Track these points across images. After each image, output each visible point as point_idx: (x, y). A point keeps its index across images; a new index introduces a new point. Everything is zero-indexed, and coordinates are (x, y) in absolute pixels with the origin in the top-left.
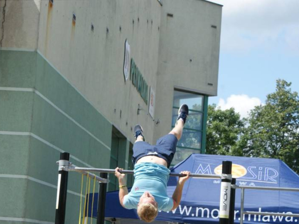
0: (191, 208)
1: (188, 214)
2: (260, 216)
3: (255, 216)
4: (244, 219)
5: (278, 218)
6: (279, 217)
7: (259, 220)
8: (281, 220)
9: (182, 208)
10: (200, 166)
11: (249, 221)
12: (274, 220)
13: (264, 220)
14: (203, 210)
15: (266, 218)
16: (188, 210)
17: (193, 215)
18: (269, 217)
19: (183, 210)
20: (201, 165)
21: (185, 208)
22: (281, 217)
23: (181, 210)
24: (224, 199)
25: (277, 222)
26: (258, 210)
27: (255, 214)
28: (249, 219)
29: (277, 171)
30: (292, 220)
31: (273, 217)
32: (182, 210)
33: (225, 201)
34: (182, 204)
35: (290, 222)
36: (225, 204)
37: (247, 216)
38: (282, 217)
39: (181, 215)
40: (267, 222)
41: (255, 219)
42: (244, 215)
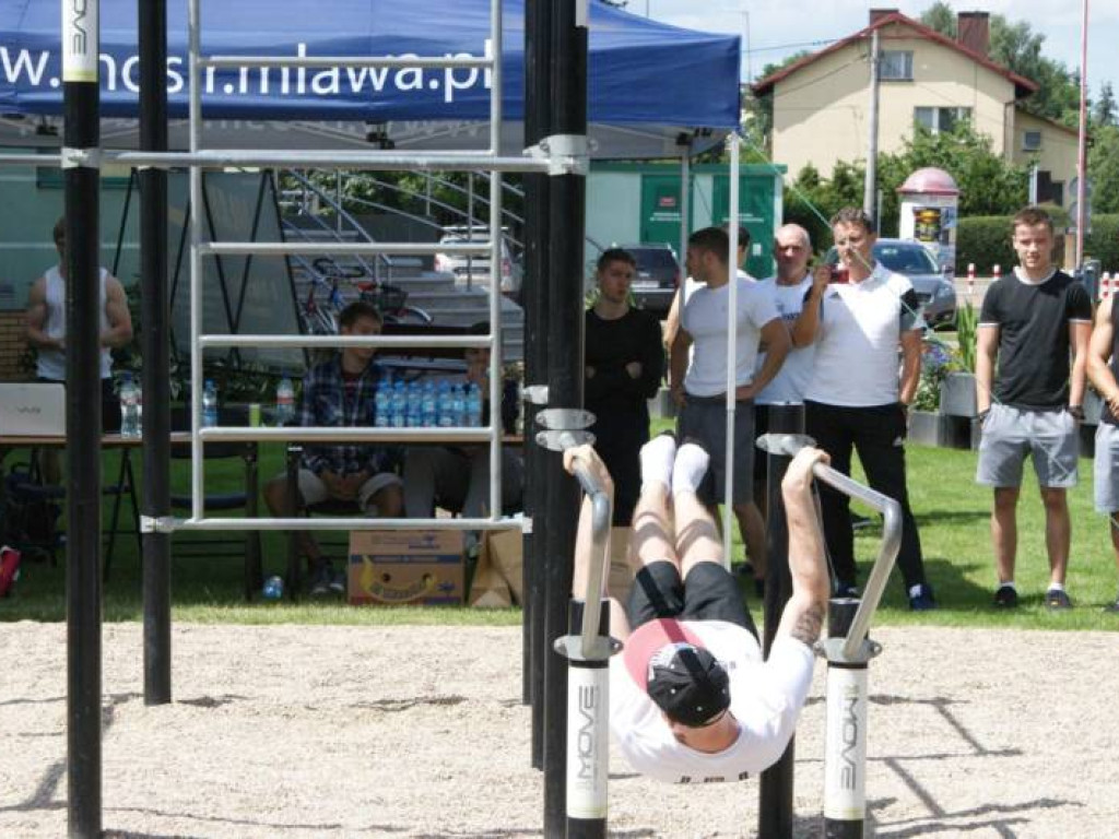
0: (45, 57)
1: (35, 80)
2: (301, 73)
3: (285, 72)
4: (243, 88)
5: (368, 79)
6: (373, 72)
7: (301, 88)
8: (378, 85)
9: (14, 58)
11: (264, 95)
12: (356, 87)
13: (316, 88)
15: (326, 82)
16: (35, 64)
17: (55, 82)
18: (335, 73)
19: (18, 67)
21: (24, 56)
22: (378, 73)
23: (7, 67)
24: (78, 12)
25: (365, 92)
26: (295, 53)
27: (285, 64)
28: (264, 87)
30: (418, 83)
31: (351, 74)
32: (13, 64)
33: (80, 18)
34: (12, 44)
35: (414, 89)
37: (254, 76)
38: (385, 71)
39: (10, 83)
40: (330, 96)
41: (285, 88)
42: (244, 71)
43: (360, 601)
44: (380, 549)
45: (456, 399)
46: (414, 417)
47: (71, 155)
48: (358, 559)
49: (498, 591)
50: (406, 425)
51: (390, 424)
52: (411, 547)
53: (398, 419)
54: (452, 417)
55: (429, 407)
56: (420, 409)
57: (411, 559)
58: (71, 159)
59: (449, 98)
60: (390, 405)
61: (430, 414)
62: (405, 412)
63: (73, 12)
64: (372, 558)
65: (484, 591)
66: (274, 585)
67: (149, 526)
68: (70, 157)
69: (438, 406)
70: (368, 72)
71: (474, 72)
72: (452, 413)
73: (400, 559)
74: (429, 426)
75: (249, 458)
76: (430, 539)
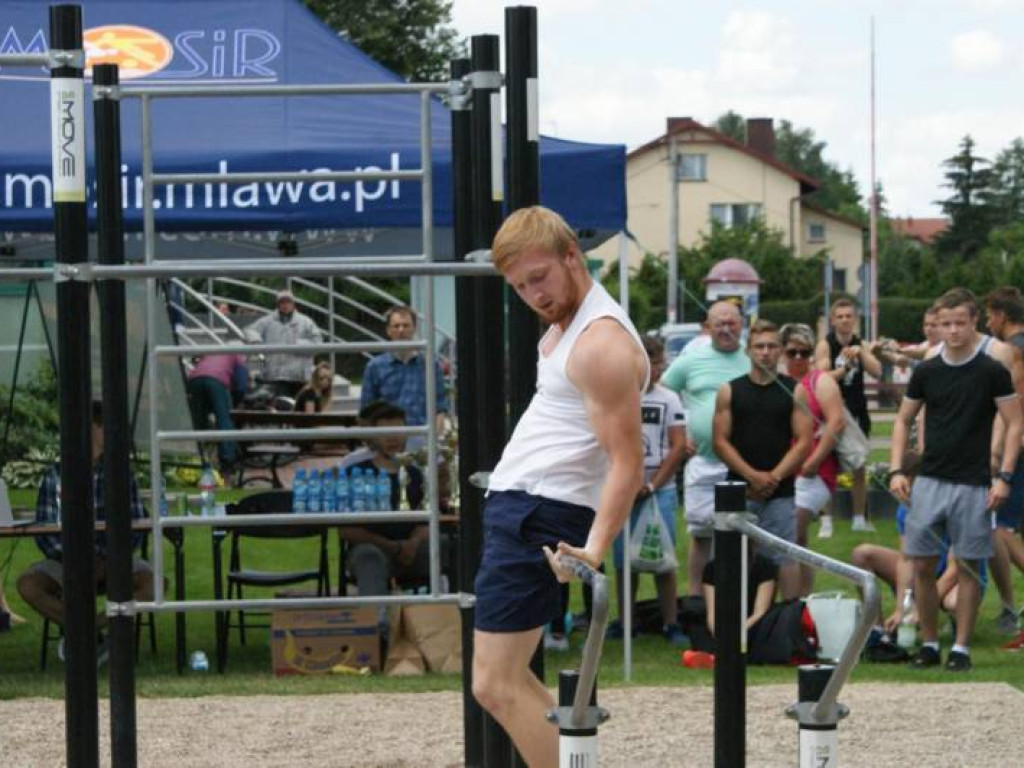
2: (223, 188)
3: (209, 188)
4: (170, 203)
5: (285, 193)
6: (289, 186)
7: (223, 203)
8: (295, 197)
10: (11, 35)
11: (190, 210)
12: (274, 200)
13: (238, 202)
14: (29, 183)
15: (246, 196)
18: (254, 188)
20: (12, 29)
22: (295, 186)
24: (66, 138)
25: (282, 204)
26: (216, 170)
27: (208, 181)
28: (189, 203)
29: (276, 34)
30: (331, 195)
31: (269, 188)
33: (68, 143)
35: (327, 201)
36: (67, 152)
37: (180, 193)
38: (300, 185)
40: (250, 208)
41: (209, 203)
42: (170, 188)
43: (285, 672)
44: (300, 625)
45: (367, 483)
46: (330, 501)
47: (64, 270)
48: (280, 634)
49: (412, 660)
50: (321, 510)
51: (307, 510)
52: (329, 622)
53: (314, 504)
54: (365, 500)
55: (343, 491)
56: (335, 493)
57: (329, 633)
58: (63, 274)
59: (360, 207)
60: (307, 491)
61: (343, 498)
62: (321, 497)
63: (63, 139)
64: (294, 632)
65: (397, 661)
66: (200, 660)
67: (115, 611)
68: (60, 272)
69: (351, 491)
70: (285, 187)
71: (382, 185)
72: (365, 497)
73: (320, 633)
74: (343, 511)
75: (178, 543)
76: (346, 614)
